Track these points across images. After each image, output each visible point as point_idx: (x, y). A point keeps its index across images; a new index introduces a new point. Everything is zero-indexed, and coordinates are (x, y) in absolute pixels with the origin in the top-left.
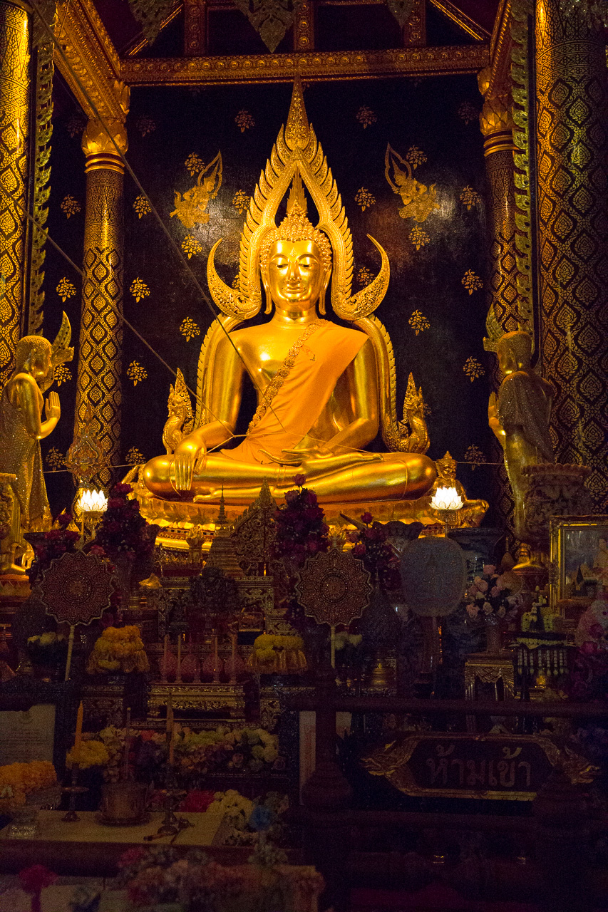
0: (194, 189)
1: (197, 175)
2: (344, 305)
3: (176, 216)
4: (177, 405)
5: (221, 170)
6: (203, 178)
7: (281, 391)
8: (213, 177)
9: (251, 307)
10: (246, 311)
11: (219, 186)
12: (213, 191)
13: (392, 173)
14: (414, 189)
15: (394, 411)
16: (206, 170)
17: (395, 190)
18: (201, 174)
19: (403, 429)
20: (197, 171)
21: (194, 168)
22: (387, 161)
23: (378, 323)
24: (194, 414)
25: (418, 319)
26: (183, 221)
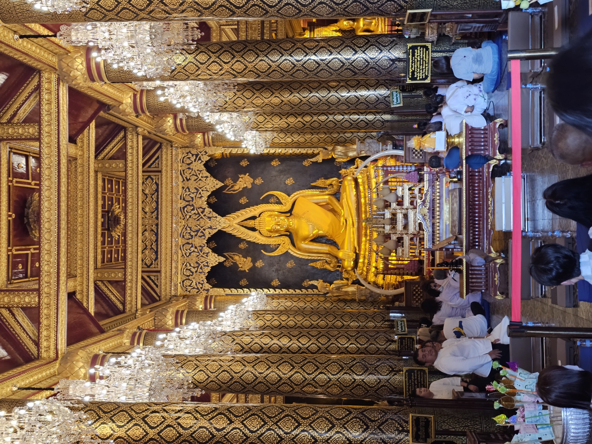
0: (238, 263)
2: (287, 208)
3: (248, 270)
4: (322, 265)
11: (237, 254)
12: (238, 256)
13: (234, 191)
14: (240, 183)
15: (324, 190)
17: (241, 189)
18: (232, 260)
19: (330, 187)
21: (230, 263)
22: (230, 192)
23: (292, 195)
25: (289, 182)
26: (250, 267)
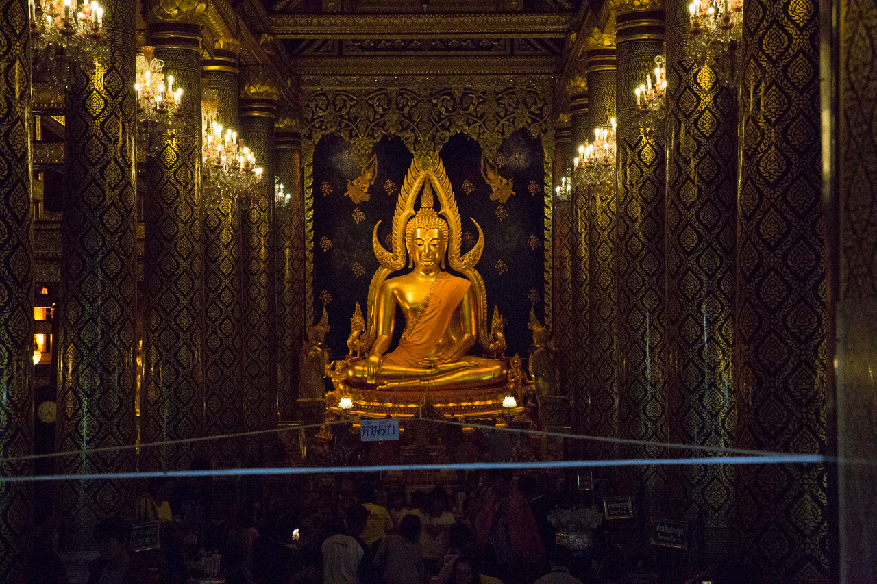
0: (359, 178)
2: (456, 263)
3: (348, 195)
4: (356, 324)
5: (376, 166)
8: (371, 169)
9: (400, 263)
11: (376, 176)
12: (371, 179)
13: (485, 170)
14: (499, 181)
15: (486, 327)
17: (488, 182)
19: (491, 338)
22: (482, 163)
23: (477, 273)
25: (501, 265)
26: (353, 199)
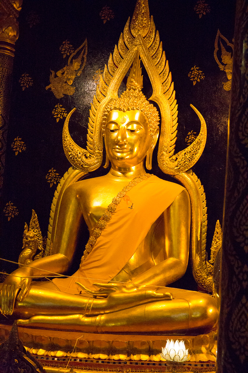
0: (65, 68)
1: (68, 57)
3: (50, 89)
4: (29, 239)
5: (86, 54)
6: (72, 60)
7: (103, 233)
8: (80, 59)
9: (94, 162)
10: (90, 165)
11: (84, 65)
12: (79, 70)
13: (219, 54)
15: (204, 252)
16: (75, 54)
17: (221, 67)
18: (71, 56)
20: (68, 54)
21: (66, 52)
22: (216, 45)
23: (195, 177)
24: (44, 246)
26: (55, 93)
